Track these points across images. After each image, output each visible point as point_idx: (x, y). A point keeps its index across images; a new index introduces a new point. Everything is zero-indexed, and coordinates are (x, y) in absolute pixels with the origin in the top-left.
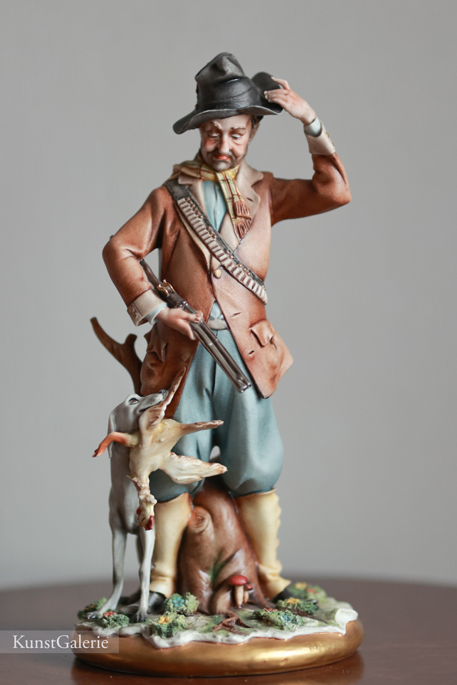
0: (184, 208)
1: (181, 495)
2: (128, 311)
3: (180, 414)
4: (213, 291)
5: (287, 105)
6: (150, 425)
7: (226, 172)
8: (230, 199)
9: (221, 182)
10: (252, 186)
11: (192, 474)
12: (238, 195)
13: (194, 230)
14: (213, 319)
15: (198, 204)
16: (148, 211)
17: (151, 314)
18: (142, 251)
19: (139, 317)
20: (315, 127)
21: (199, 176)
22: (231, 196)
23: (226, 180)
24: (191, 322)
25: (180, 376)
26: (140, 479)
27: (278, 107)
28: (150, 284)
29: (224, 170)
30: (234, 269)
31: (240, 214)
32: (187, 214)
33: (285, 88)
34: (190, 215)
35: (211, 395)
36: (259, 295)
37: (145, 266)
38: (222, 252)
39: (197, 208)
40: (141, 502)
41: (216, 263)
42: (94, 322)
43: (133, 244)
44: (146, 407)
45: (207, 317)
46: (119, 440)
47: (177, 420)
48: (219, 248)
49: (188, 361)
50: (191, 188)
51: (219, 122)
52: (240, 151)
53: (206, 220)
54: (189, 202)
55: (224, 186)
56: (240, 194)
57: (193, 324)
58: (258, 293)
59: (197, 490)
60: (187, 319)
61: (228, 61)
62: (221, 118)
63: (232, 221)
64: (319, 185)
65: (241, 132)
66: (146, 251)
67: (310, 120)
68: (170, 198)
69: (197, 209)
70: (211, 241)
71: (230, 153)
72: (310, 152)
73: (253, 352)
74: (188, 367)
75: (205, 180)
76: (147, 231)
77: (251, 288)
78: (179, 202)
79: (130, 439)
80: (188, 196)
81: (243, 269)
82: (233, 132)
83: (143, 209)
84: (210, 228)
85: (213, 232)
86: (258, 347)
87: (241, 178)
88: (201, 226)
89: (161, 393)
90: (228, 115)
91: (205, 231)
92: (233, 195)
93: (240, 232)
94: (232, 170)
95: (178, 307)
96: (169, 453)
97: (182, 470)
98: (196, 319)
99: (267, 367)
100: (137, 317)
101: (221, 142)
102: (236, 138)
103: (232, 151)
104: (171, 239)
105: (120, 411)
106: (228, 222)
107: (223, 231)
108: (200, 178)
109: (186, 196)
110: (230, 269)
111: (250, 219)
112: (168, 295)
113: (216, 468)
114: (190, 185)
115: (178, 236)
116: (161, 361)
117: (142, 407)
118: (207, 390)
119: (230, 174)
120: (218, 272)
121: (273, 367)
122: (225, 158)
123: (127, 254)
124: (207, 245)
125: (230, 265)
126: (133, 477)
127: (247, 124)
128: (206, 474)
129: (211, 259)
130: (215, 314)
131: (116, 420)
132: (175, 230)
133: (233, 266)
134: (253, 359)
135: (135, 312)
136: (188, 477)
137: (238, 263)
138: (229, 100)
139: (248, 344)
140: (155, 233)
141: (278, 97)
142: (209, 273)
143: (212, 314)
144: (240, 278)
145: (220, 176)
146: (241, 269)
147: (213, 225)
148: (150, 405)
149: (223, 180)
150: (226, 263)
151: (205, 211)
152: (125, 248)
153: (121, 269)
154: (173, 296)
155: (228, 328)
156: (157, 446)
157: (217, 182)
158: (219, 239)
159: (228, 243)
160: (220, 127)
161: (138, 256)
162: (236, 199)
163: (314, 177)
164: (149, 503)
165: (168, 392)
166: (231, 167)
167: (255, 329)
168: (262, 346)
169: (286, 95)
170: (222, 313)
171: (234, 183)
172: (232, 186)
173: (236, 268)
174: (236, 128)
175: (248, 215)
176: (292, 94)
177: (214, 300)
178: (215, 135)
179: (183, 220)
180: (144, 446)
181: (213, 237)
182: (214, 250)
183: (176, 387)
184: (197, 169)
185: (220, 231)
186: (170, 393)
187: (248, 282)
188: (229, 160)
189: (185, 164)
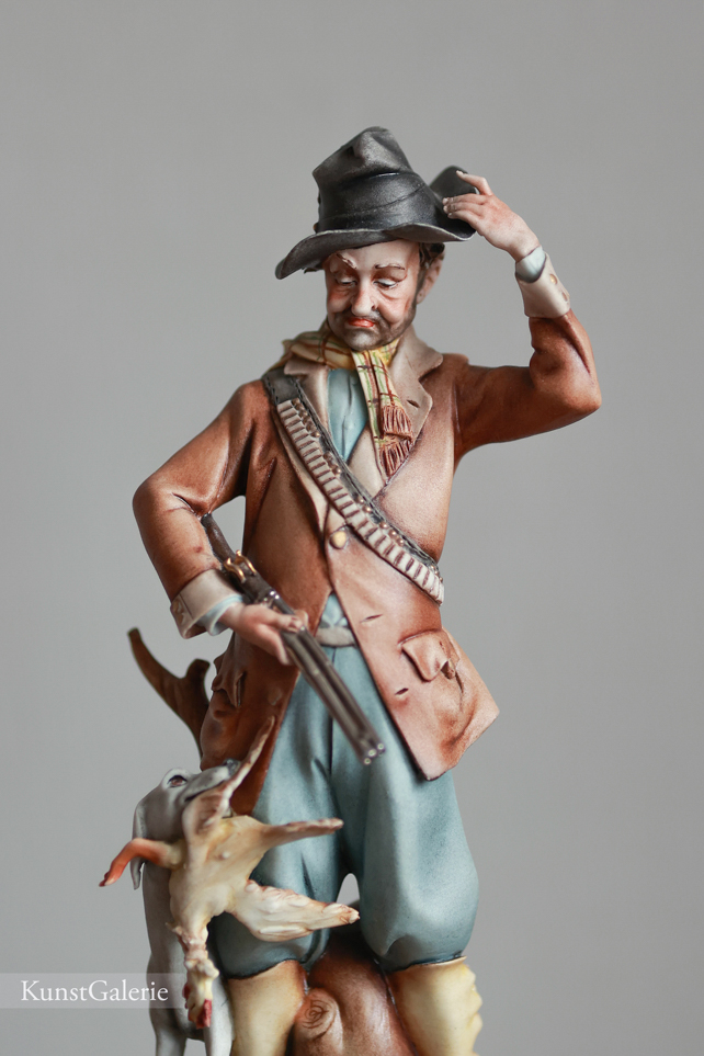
0: (287, 418)
1: (279, 965)
2: (171, 608)
3: (265, 807)
4: (328, 573)
5: (482, 224)
6: (202, 827)
7: (371, 352)
8: (374, 401)
9: (360, 369)
10: (421, 380)
11: (290, 923)
12: (390, 394)
13: (300, 458)
14: (327, 626)
15: (314, 410)
16: (225, 425)
17: (209, 614)
18: (206, 499)
19: (188, 621)
20: (533, 262)
21: (321, 360)
22: (376, 396)
23: (371, 367)
24: (283, 631)
25: (263, 733)
26: (188, 930)
27: (466, 228)
28: (214, 560)
29: (367, 348)
30: (371, 532)
31: (390, 430)
32: (291, 429)
33: (482, 193)
34: (297, 430)
35: (327, 772)
36: (421, 584)
37: (209, 526)
38: (348, 498)
39: (312, 416)
40: (190, 973)
41: (336, 520)
42: (135, 637)
43: (188, 484)
44: (197, 790)
45: (316, 623)
46: (147, 854)
47: (261, 818)
48: (344, 491)
49: (279, 706)
50: (306, 382)
51: (351, 254)
52: (397, 311)
53: (325, 441)
54: (297, 407)
55: (364, 377)
56: (393, 392)
57: (286, 635)
58: (420, 579)
59: (315, 957)
60: (275, 625)
61: (371, 139)
62: (357, 246)
63: (373, 443)
64: (539, 375)
65: (396, 274)
66: (215, 499)
67: (524, 250)
68: (266, 400)
69: (310, 419)
70: (330, 479)
71: (375, 315)
72: (526, 314)
73: (405, 690)
74: (281, 719)
75: (333, 369)
76: (219, 461)
77: (403, 569)
78: (280, 407)
79: (168, 853)
80: (297, 396)
81: (390, 534)
82: (380, 275)
83: (217, 421)
84: (331, 454)
85: (335, 463)
86: (417, 682)
87: (400, 362)
88: (313, 450)
89: (225, 764)
90: (367, 240)
91: (322, 460)
92: (380, 394)
93: (388, 463)
94: (383, 349)
95: (260, 601)
96: (244, 881)
97: (268, 913)
98: (292, 625)
99: (435, 722)
100: (184, 620)
101: (355, 293)
102: (386, 286)
103: (379, 309)
104: (259, 476)
105: (154, 800)
106: (366, 444)
107: (355, 461)
108: (324, 364)
109: (292, 397)
110: (363, 531)
111: (410, 439)
112: (244, 579)
113: (336, 912)
114: (305, 377)
115: (273, 471)
116: (233, 706)
117: (190, 792)
118: (318, 763)
119: (379, 356)
120: (341, 538)
121: (450, 722)
122: (366, 324)
123: (175, 503)
124: (321, 487)
125: (364, 524)
126: (174, 926)
127: (409, 260)
128: (317, 922)
129: (328, 512)
130: (331, 616)
131: (147, 818)
132: (269, 458)
133: (370, 526)
134: (404, 703)
135: (182, 611)
136: (281, 928)
137: (379, 520)
138: (369, 212)
139: (395, 674)
140: (234, 465)
141: (468, 208)
142: (322, 538)
143: (325, 618)
144: (381, 549)
145: (359, 359)
146: (385, 532)
147: (338, 450)
148: (203, 788)
149: (364, 367)
150: (356, 521)
151: (325, 425)
152: (170, 491)
153: (162, 531)
154: (252, 580)
155: (356, 644)
156: (217, 866)
157: (353, 372)
158: (346, 476)
159: (363, 484)
160: (355, 265)
161: (197, 508)
162: (386, 401)
163: (533, 361)
164: (202, 975)
165: (239, 763)
166: (381, 343)
167: (410, 647)
168: (424, 680)
169: (482, 204)
170: (345, 615)
171: (385, 373)
172: (381, 377)
173: (375, 530)
174: (383, 266)
175: (405, 431)
176: (493, 202)
177: (329, 590)
178: (346, 280)
179: (284, 441)
180: (192, 865)
181: (335, 472)
182: (333, 496)
183: (255, 756)
184: (319, 346)
185: (349, 462)
186: (242, 766)
187: (399, 558)
188: (373, 328)
189: (301, 340)
